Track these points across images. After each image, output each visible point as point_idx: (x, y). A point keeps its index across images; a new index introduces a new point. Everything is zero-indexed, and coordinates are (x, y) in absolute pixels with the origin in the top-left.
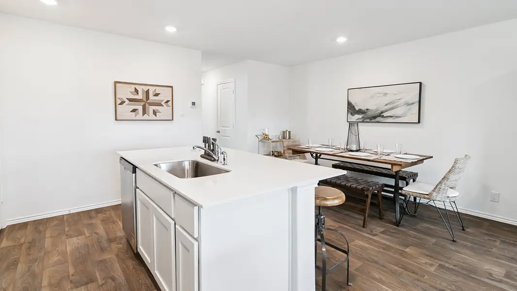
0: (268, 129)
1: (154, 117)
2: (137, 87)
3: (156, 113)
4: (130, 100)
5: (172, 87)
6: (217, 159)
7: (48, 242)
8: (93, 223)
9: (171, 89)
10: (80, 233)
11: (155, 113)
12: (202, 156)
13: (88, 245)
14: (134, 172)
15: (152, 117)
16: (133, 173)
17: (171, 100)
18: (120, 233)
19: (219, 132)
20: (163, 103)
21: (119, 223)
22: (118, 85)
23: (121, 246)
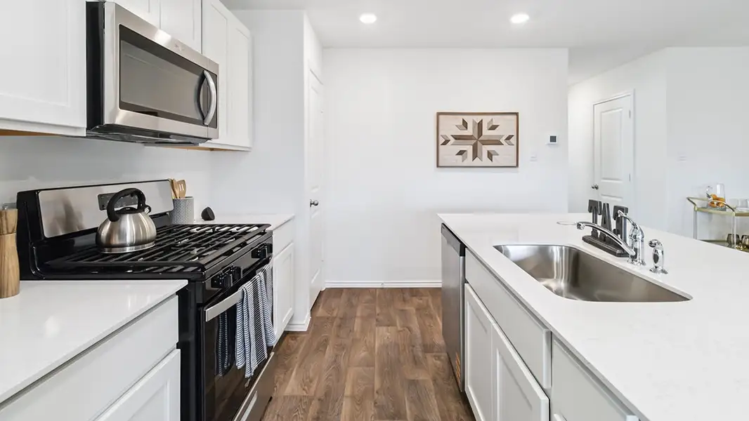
0: (723, 186)
1: (489, 163)
2: (466, 118)
3: (492, 156)
4: (457, 138)
5: (517, 114)
6: (632, 253)
7: (357, 325)
8: (405, 310)
9: (515, 117)
10: (391, 324)
11: (490, 156)
12: (584, 239)
13: (398, 345)
14: (463, 253)
15: (486, 161)
16: (460, 255)
17: (515, 134)
18: (439, 340)
19: (597, 188)
20: (502, 141)
21: (438, 319)
22: (441, 117)
23: (438, 362)
